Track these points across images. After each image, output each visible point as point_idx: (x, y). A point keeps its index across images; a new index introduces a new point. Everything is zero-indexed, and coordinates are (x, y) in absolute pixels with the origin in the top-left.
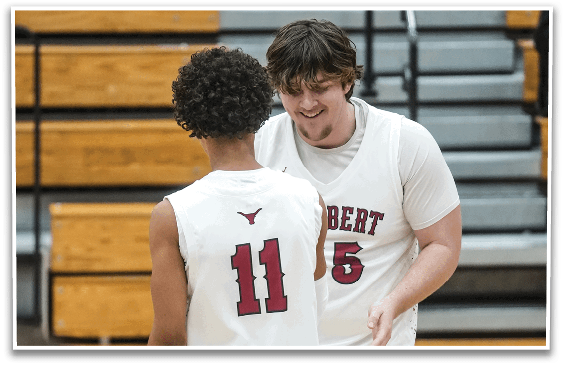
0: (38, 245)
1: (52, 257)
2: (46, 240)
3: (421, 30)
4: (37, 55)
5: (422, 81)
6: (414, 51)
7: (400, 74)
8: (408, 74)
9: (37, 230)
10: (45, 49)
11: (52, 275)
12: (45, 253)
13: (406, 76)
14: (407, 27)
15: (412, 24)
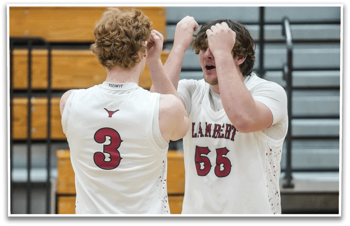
0: (49, 177)
1: (58, 184)
2: (55, 173)
3: (295, 42)
4: (50, 56)
5: (295, 74)
6: (290, 55)
7: (282, 70)
8: (286, 70)
9: (48, 167)
10: (55, 52)
11: (58, 196)
12: (53, 182)
13: (285, 71)
14: (286, 40)
15: (289, 38)
